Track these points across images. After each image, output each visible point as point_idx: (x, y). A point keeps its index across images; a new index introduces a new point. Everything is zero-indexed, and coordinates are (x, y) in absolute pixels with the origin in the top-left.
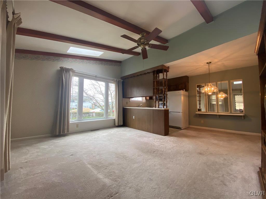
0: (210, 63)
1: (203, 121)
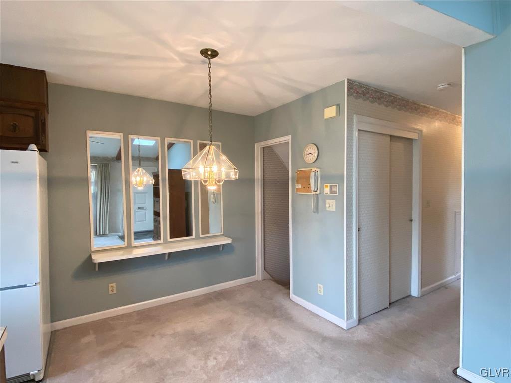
0: (214, 55)
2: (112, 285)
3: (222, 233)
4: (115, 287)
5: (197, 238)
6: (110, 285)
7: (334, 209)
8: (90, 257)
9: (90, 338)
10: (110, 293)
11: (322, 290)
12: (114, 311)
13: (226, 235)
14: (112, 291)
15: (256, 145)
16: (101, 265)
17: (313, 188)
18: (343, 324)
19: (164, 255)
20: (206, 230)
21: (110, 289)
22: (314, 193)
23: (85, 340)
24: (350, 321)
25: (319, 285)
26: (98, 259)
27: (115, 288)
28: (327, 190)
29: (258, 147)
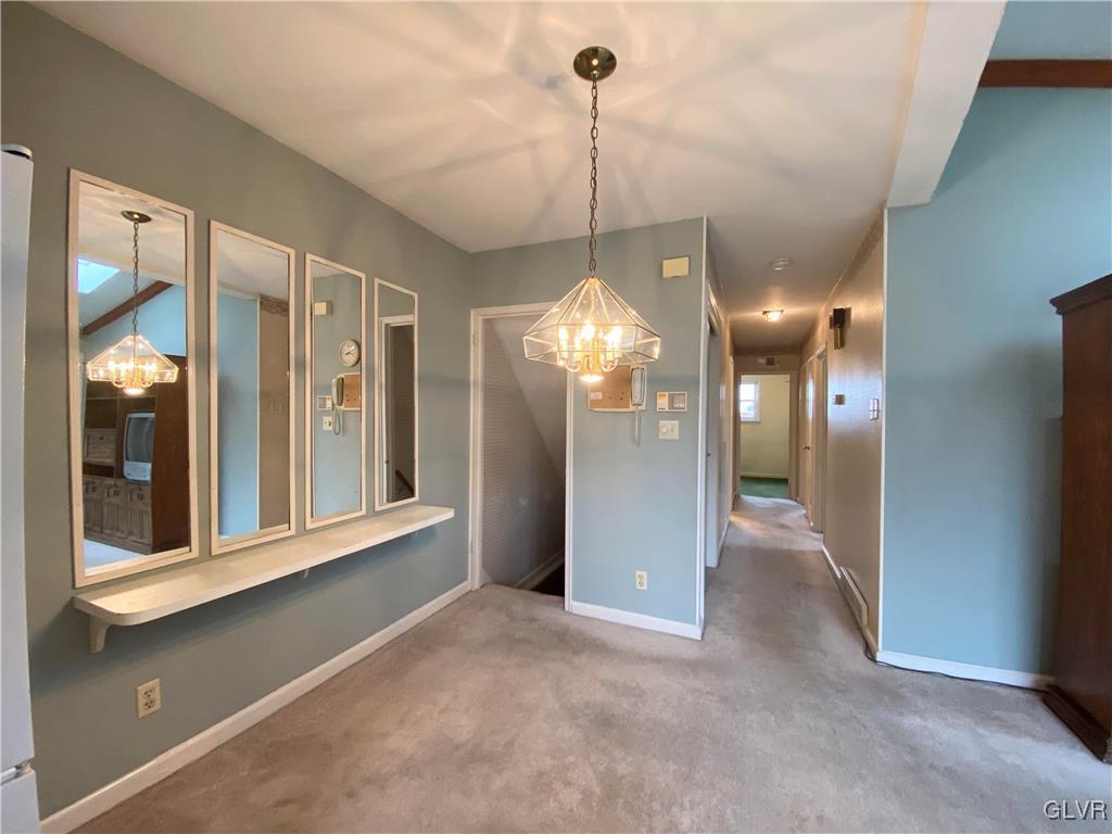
2: (148, 687)
3: (416, 499)
4: (158, 690)
6: (142, 689)
7: (675, 435)
10: (142, 713)
11: (645, 582)
12: (159, 767)
14: (148, 705)
15: (473, 313)
21: (142, 700)
22: (634, 409)
25: (639, 572)
27: (156, 695)
28: (663, 403)
29: (477, 318)
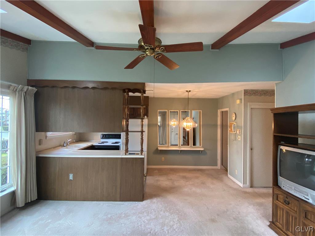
0: (190, 91)
1: (164, 158)
3: (201, 146)
5: (191, 147)
6: (162, 158)
7: (240, 140)
8: (157, 148)
9: (157, 171)
11: (237, 172)
13: (202, 147)
14: (163, 160)
15: (218, 111)
16: (161, 150)
17: (233, 131)
18: (241, 185)
19: (179, 150)
20: (194, 144)
22: (234, 133)
23: (155, 171)
24: (244, 185)
25: (236, 170)
26: (160, 149)
28: (238, 132)
29: (219, 112)
